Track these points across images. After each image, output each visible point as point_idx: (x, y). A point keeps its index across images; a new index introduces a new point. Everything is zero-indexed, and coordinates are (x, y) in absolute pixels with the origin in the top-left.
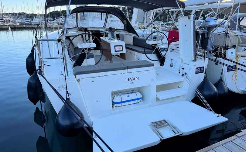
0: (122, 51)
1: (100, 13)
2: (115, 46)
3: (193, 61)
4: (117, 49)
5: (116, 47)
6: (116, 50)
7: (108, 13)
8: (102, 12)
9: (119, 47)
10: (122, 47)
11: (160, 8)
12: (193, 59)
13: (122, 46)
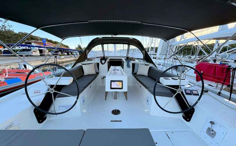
0: (122, 88)
1: (123, 45)
2: (111, 81)
4: (114, 85)
5: (112, 83)
6: (112, 87)
9: (117, 83)
10: (121, 83)
13: (122, 81)
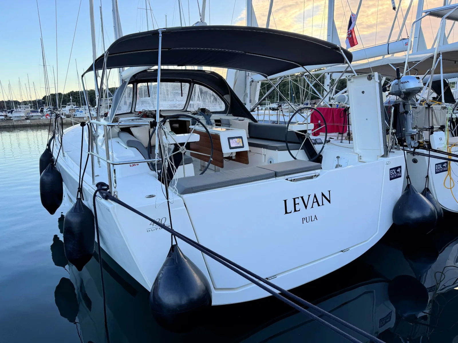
1: (179, 84)
3: (383, 156)
4: (233, 144)
5: (231, 141)
6: (232, 146)
7: (192, 84)
8: (181, 81)
9: (236, 140)
10: (241, 140)
11: (299, 67)
12: (383, 153)
13: (241, 137)
